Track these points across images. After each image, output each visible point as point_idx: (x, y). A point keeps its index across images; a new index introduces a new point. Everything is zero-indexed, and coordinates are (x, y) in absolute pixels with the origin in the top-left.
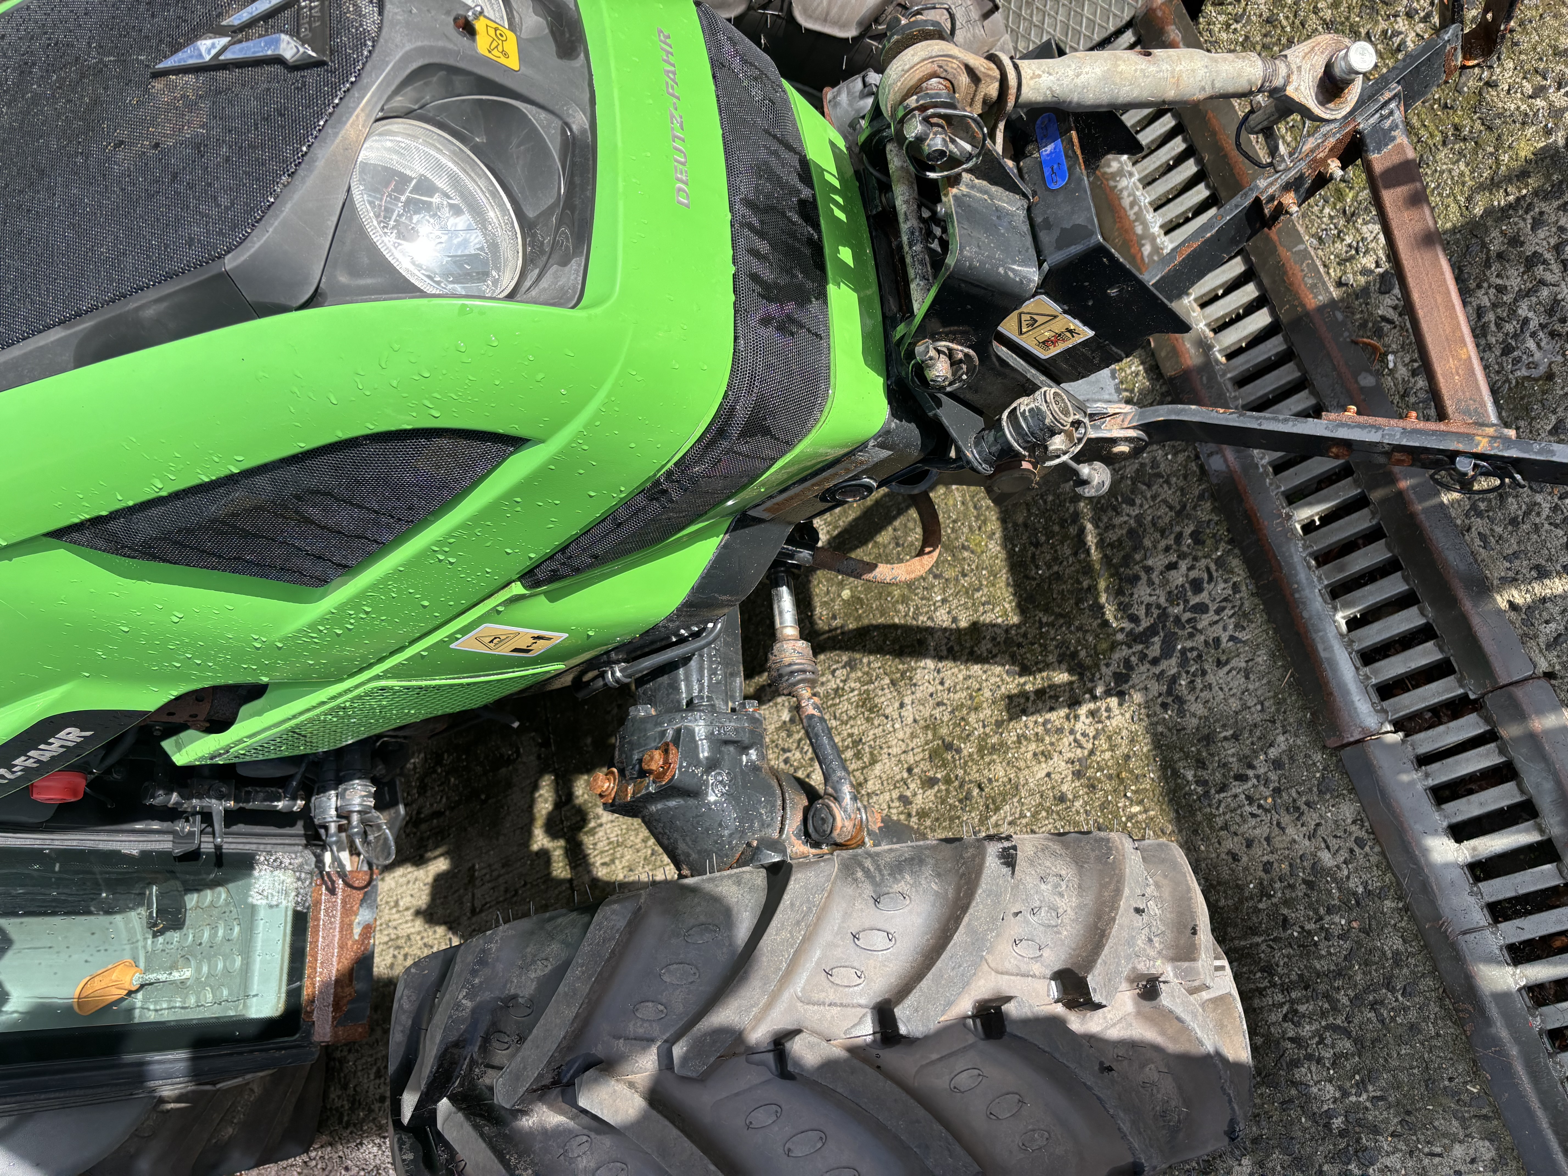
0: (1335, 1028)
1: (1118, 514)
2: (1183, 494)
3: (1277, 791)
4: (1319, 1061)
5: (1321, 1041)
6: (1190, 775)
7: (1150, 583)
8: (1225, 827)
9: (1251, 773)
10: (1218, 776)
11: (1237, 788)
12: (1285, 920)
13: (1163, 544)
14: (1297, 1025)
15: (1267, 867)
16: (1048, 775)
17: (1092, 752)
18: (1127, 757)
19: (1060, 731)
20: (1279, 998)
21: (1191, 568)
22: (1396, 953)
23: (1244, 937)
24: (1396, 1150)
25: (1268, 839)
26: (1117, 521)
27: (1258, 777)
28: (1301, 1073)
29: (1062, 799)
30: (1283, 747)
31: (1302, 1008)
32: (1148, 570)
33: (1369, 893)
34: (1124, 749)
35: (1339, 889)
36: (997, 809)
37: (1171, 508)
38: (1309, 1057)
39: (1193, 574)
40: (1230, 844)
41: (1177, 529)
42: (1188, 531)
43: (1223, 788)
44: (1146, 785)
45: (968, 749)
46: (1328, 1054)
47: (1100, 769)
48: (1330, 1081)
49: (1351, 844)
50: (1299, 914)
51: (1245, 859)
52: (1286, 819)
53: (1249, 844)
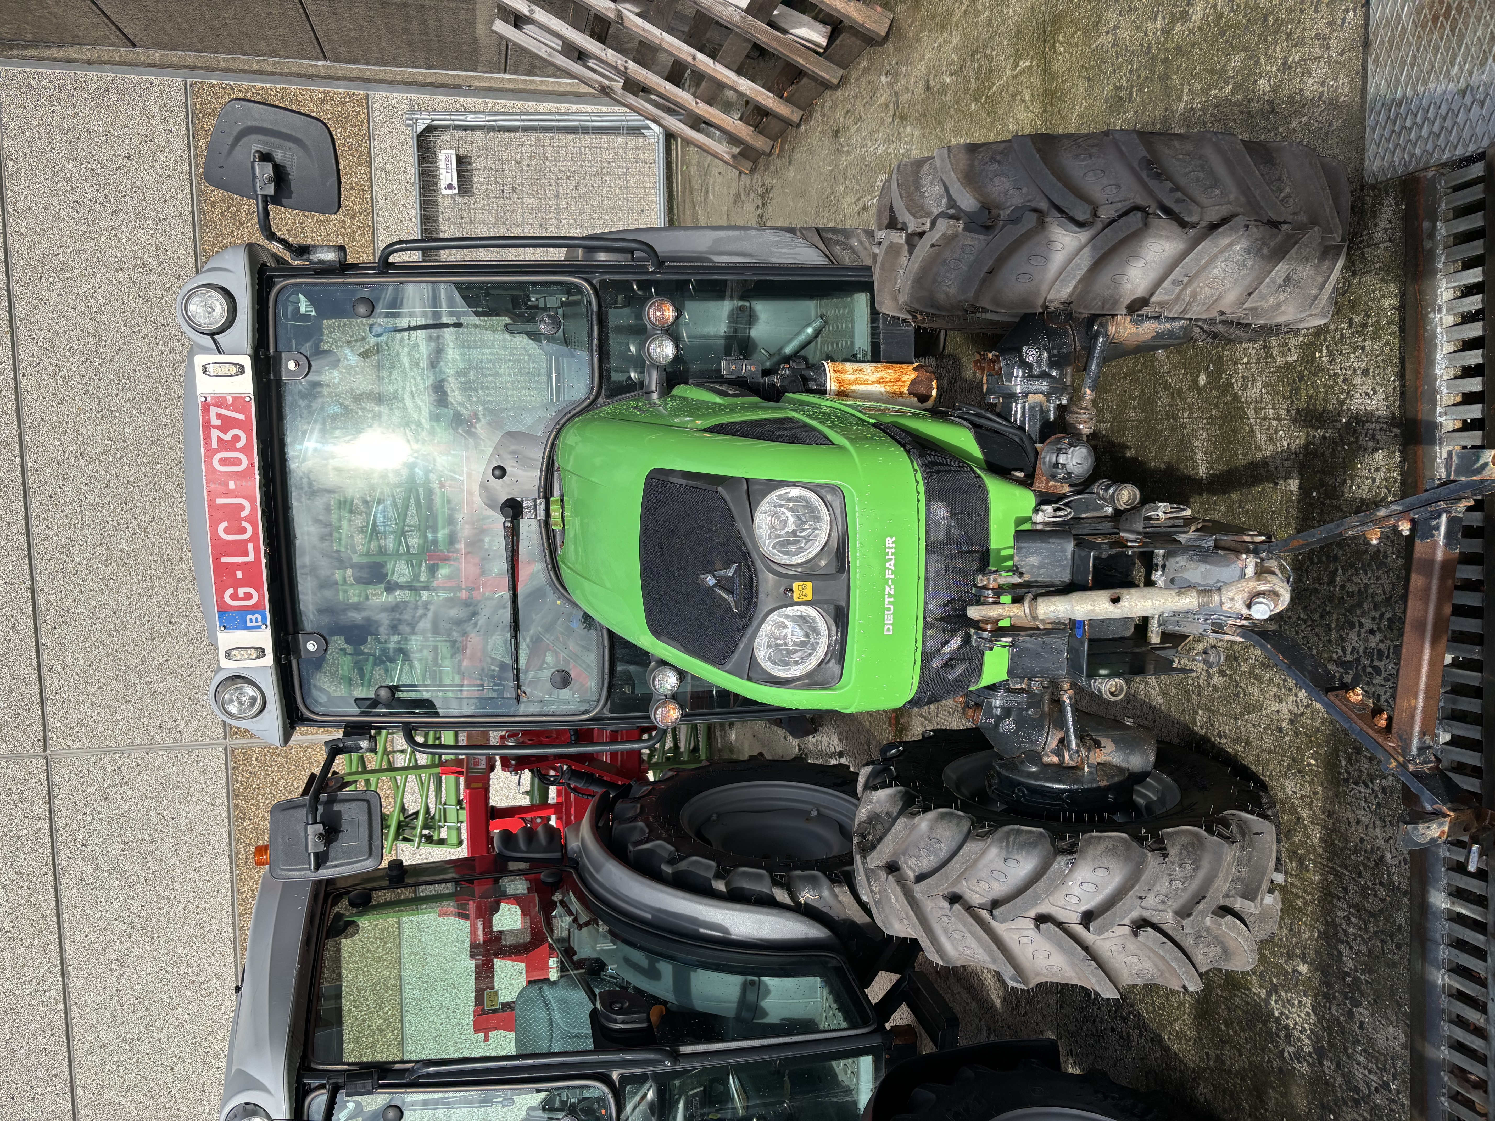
0: (1363, 939)
1: (1357, 575)
2: (1393, 589)
3: (1379, 805)
4: (1351, 948)
5: (1355, 940)
6: (1343, 763)
7: (1359, 635)
8: (1350, 804)
9: (1370, 785)
10: (1356, 775)
11: (1361, 788)
12: (1360, 872)
13: (1373, 613)
14: (1348, 925)
15: (1362, 840)
16: (1278, 711)
17: (1302, 714)
18: (1318, 730)
19: (1290, 690)
20: (1345, 907)
21: (1381, 641)
22: (1400, 926)
23: (1340, 866)
24: (1367, 1009)
25: (1367, 826)
26: (1356, 580)
27: (1373, 790)
28: (1342, 947)
29: (1280, 730)
30: (1390, 783)
31: (1353, 919)
32: (1361, 625)
33: (1398, 888)
34: (1317, 724)
35: (1388, 876)
36: (1249, 713)
37: (1385, 594)
38: (1348, 943)
39: (1382, 646)
40: (1349, 815)
41: (1383, 610)
42: (1388, 615)
43: (1356, 783)
44: (1322, 752)
45: (1244, 668)
46: (1356, 947)
47: (1303, 727)
48: (1352, 959)
49: (1401, 858)
50: (1367, 874)
51: (1353, 828)
52: (1378, 823)
53: (1358, 822)
